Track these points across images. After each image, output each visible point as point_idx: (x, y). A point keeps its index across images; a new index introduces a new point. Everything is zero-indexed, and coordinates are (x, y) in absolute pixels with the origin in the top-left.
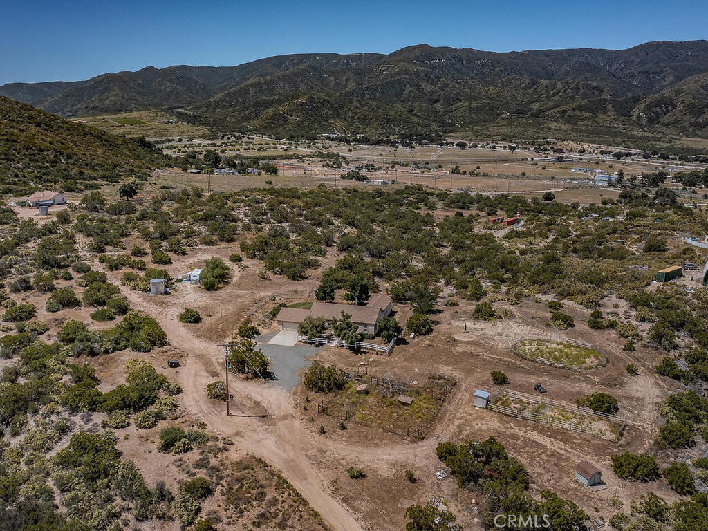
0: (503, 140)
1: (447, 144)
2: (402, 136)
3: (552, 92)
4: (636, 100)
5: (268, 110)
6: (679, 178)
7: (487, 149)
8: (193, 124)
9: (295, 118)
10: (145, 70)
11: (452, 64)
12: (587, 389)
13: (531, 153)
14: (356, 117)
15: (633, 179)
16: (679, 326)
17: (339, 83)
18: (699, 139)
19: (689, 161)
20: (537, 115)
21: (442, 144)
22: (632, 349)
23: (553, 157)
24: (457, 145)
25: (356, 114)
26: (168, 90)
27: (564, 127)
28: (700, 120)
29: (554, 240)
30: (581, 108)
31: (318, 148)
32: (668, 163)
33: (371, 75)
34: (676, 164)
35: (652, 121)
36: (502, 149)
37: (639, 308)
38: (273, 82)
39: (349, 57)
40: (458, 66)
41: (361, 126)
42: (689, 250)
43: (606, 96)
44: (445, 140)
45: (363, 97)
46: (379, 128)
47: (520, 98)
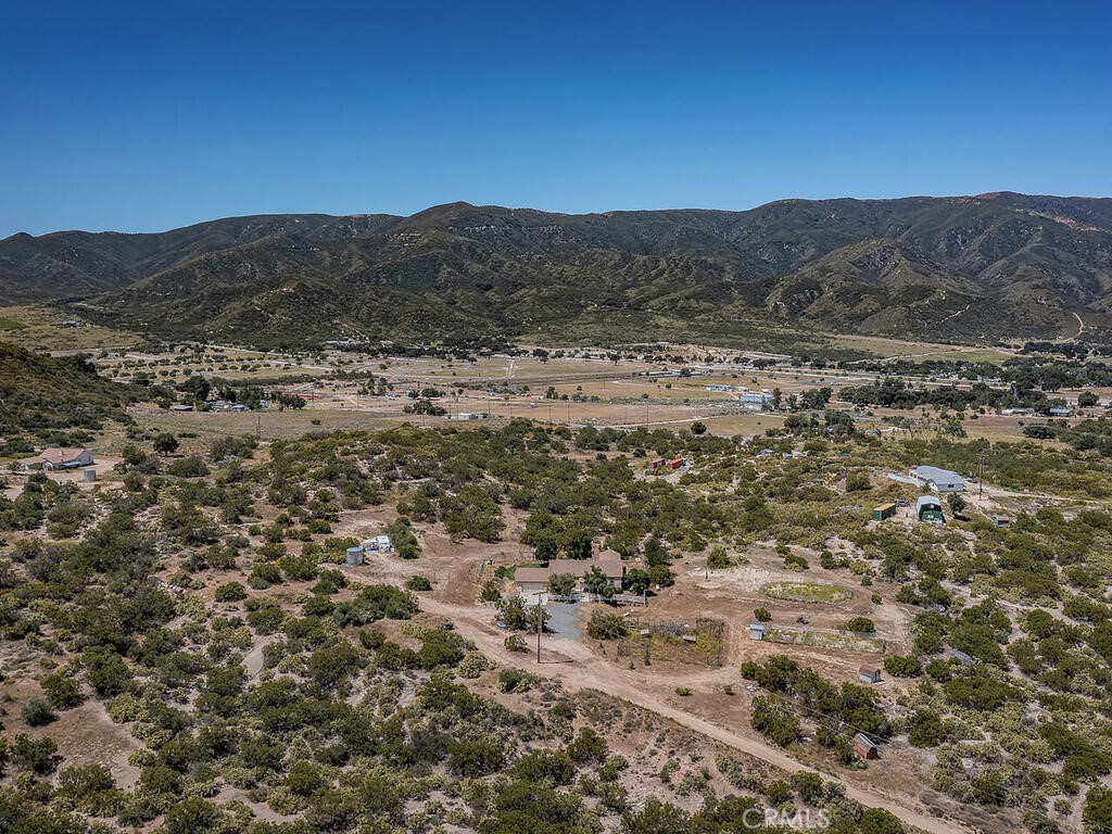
0: (597, 345)
1: (519, 353)
2: (447, 343)
3: (653, 273)
4: (770, 284)
5: (233, 304)
6: (847, 395)
7: (578, 359)
8: (113, 327)
9: (280, 317)
10: (14, 238)
11: (506, 232)
12: (844, 618)
13: (639, 363)
14: (374, 314)
15: (793, 399)
16: (908, 560)
17: (338, 260)
18: (858, 337)
19: (852, 370)
20: (636, 307)
21: (512, 354)
22: (870, 584)
23: (675, 369)
24: (534, 355)
25: (373, 309)
26: (55, 271)
27: (676, 324)
28: (857, 310)
29: (741, 484)
30: (697, 296)
31: (332, 364)
32: (826, 374)
33: (385, 249)
34: (837, 375)
35: (794, 312)
36: (599, 360)
37: (865, 547)
38: (233, 260)
39: (347, 219)
40: (516, 235)
41: (383, 328)
42: (894, 487)
43: (728, 278)
44: (513, 346)
45: (378, 282)
46: (412, 331)
47: (609, 281)
